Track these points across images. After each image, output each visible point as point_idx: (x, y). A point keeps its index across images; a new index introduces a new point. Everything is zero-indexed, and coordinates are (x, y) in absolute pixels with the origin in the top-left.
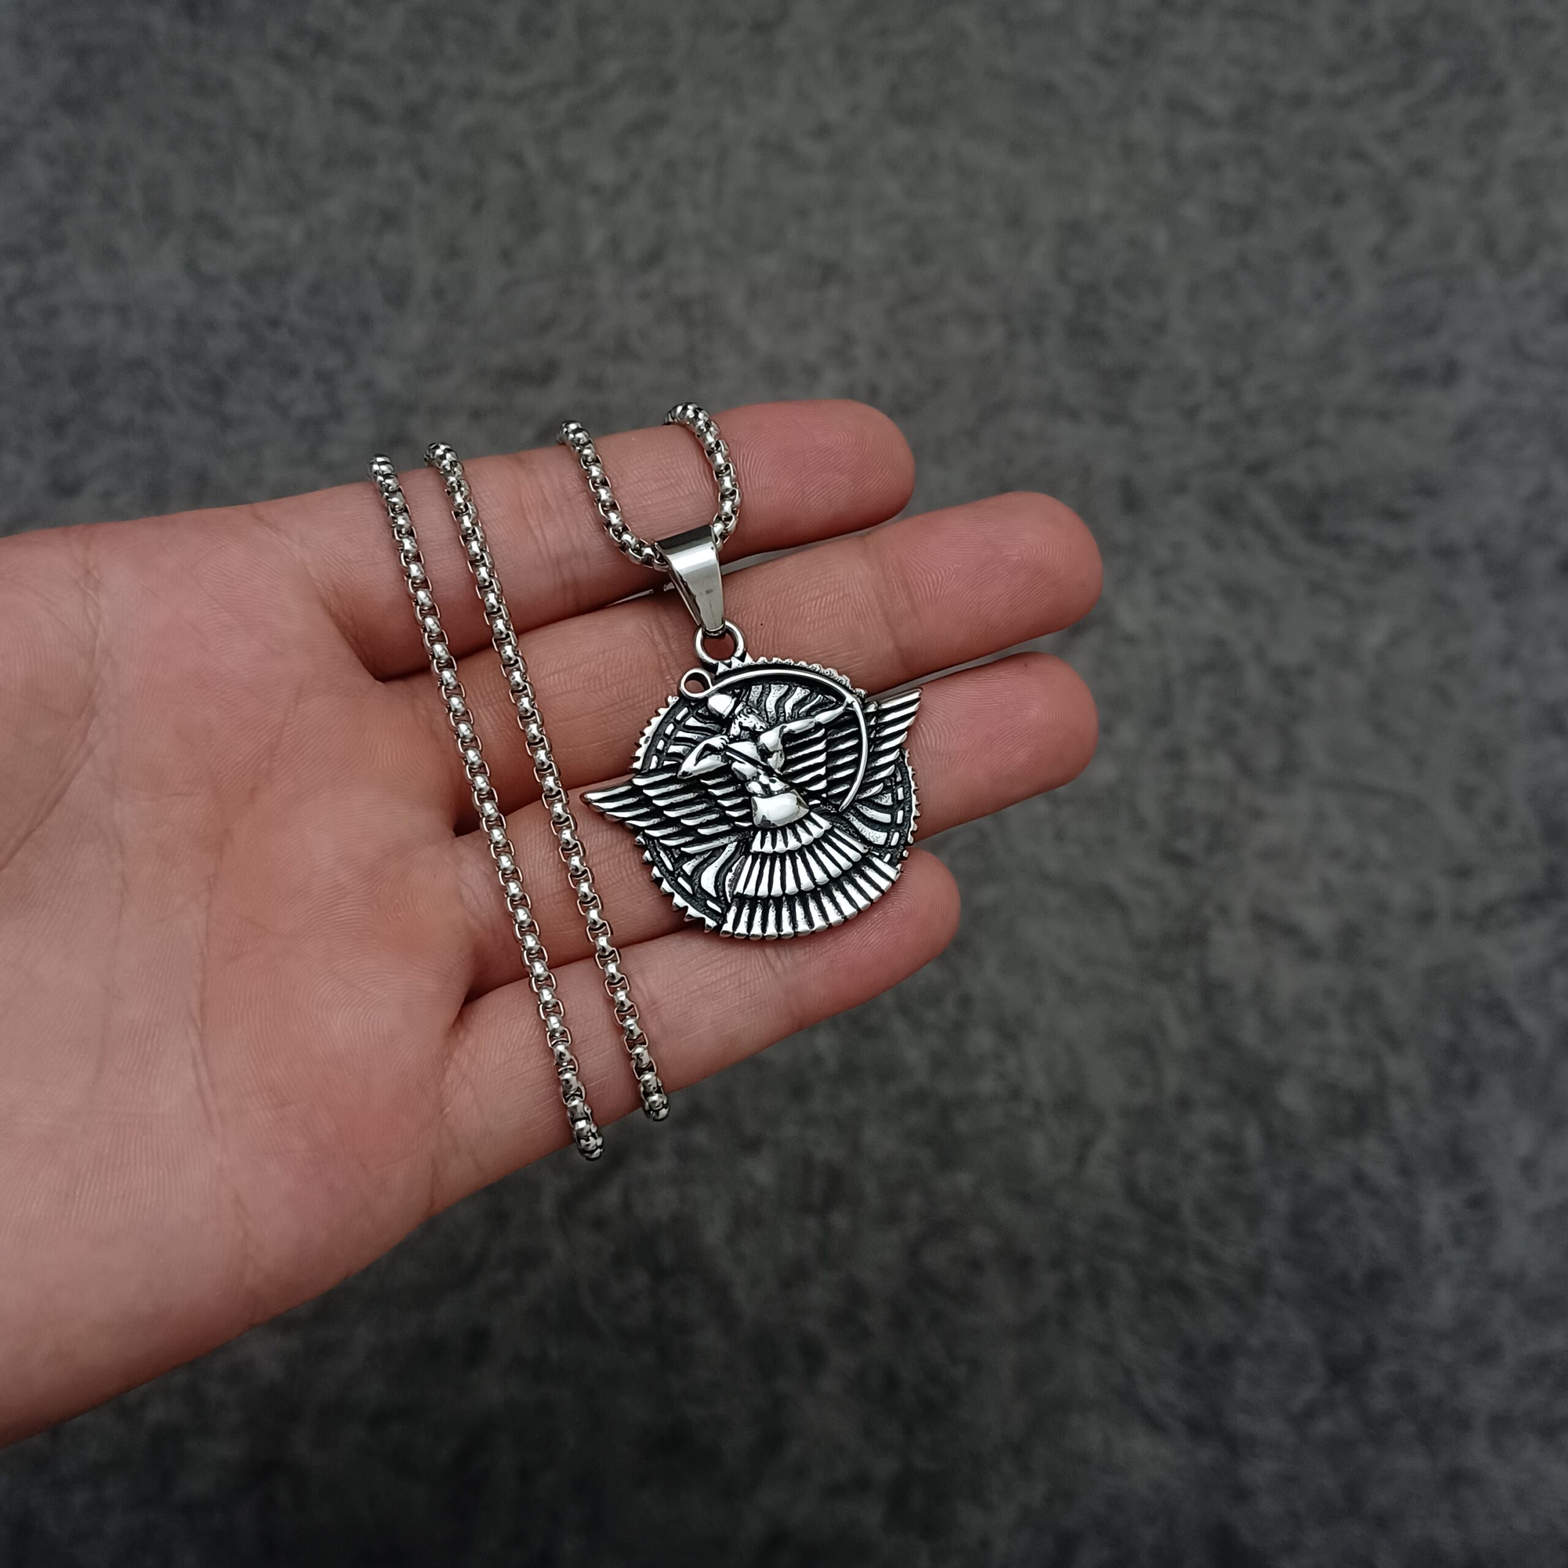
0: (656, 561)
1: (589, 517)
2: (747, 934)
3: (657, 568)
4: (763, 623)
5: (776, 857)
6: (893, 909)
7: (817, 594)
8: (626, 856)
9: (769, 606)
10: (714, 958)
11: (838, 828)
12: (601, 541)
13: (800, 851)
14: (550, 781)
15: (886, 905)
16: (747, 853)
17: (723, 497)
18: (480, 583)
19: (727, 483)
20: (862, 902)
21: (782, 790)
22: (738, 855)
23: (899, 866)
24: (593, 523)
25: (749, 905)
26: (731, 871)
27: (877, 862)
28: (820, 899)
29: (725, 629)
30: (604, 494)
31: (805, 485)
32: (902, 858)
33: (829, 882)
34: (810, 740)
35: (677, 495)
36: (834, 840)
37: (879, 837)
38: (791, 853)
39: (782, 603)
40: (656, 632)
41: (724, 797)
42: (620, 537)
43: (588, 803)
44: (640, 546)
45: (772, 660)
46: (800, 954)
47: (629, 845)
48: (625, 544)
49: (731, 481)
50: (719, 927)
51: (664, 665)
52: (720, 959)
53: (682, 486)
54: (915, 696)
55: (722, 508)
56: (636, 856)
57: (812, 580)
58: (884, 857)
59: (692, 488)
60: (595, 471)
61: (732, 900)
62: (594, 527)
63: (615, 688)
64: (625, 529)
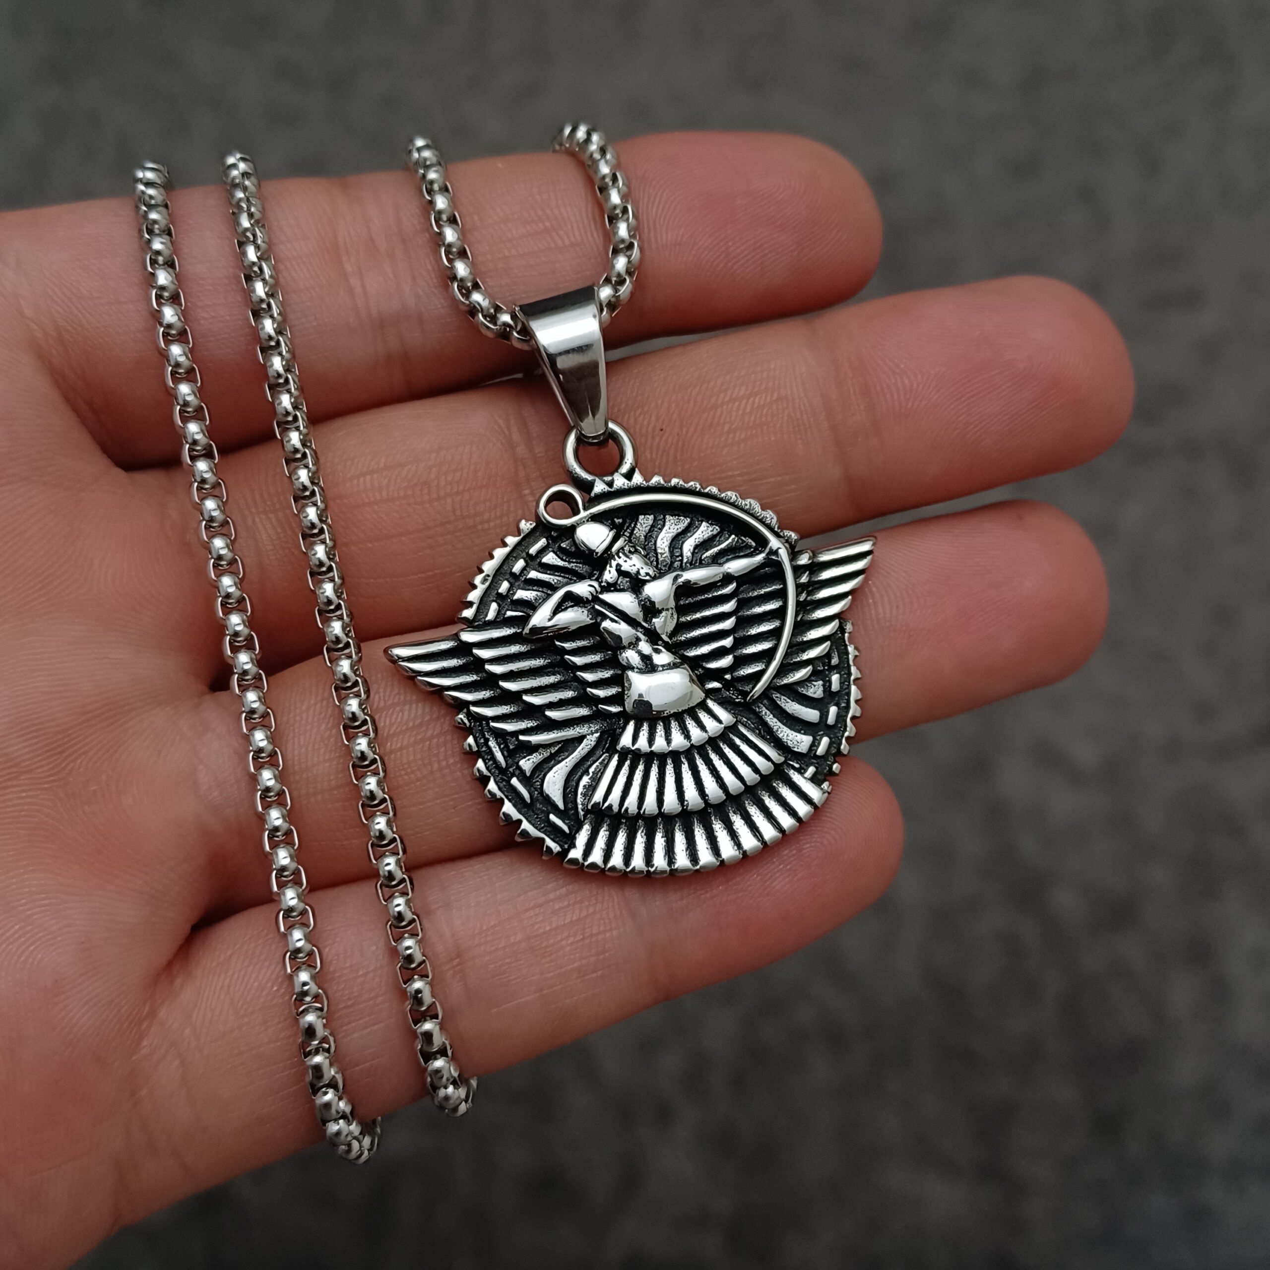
0: (515, 334)
1: (430, 267)
2: (603, 867)
3: (517, 344)
4: (664, 428)
5: (654, 760)
6: (810, 845)
7: (742, 393)
8: (442, 739)
9: (673, 405)
10: (551, 896)
11: (745, 726)
12: (442, 301)
13: (689, 753)
14: (336, 628)
15: (802, 838)
16: (612, 751)
17: (616, 252)
18: (263, 341)
19: (623, 230)
20: (769, 832)
21: (669, 664)
22: (599, 752)
23: (825, 785)
24: (433, 276)
25: (608, 825)
26: (588, 774)
27: (796, 777)
28: (711, 824)
29: (607, 433)
30: (450, 235)
31: (730, 244)
32: (831, 773)
33: (725, 801)
34: (713, 597)
35: (553, 245)
36: (738, 741)
37: (800, 741)
38: (675, 755)
39: (692, 403)
40: (514, 429)
41: (587, 668)
42: (467, 295)
43: (394, 661)
44: (495, 311)
45: (670, 481)
46: (675, 899)
47: (446, 727)
48: (475, 307)
49: (629, 229)
50: (565, 852)
51: (522, 474)
52: (558, 898)
53: (561, 233)
54: (865, 547)
55: (613, 266)
56: (455, 742)
57: (736, 374)
58: (806, 771)
59: (574, 236)
60: (441, 203)
61: (585, 816)
62: (435, 281)
63: (449, 500)
64: (476, 286)
